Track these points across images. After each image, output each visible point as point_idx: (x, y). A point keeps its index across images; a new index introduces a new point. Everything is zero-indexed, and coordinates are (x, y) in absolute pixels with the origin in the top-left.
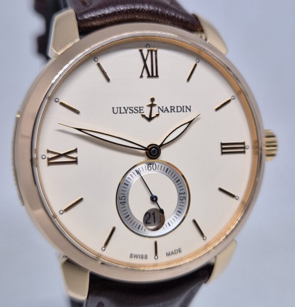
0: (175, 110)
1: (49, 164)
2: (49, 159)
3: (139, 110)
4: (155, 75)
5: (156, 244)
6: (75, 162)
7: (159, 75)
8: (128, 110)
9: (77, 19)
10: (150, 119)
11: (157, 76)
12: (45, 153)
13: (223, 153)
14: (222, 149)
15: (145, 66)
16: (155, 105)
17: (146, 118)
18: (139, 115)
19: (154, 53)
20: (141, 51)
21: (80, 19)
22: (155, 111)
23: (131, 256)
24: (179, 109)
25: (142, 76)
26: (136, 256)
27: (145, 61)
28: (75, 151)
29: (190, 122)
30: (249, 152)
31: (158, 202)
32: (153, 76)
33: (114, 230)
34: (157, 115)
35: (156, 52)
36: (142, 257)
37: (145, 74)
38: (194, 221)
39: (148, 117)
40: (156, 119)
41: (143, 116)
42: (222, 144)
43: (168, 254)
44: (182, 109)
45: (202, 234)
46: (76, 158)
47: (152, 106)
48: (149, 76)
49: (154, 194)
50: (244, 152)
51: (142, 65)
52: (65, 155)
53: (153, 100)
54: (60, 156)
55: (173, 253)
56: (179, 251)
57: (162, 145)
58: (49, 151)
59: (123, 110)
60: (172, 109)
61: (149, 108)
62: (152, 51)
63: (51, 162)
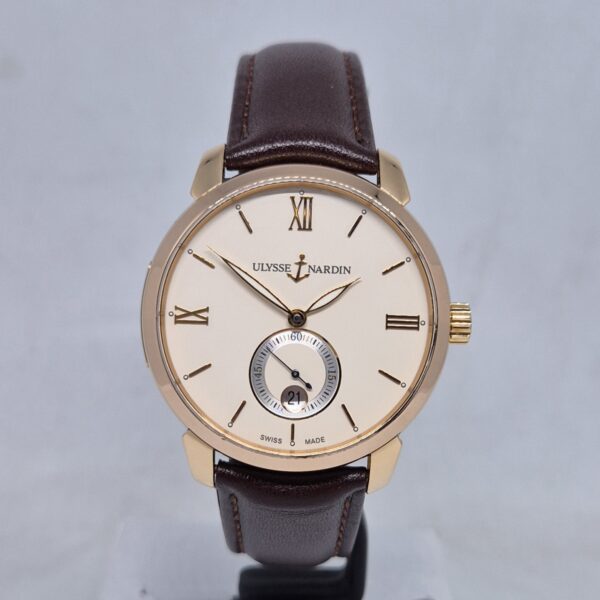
0: (330, 270)
1: (176, 322)
2: (176, 317)
3: (285, 268)
4: (307, 227)
5: (293, 426)
6: (206, 322)
7: (312, 227)
8: (272, 268)
10: (297, 279)
11: (310, 229)
12: (173, 310)
13: (387, 327)
14: (388, 322)
15: (296, 217)
16: (305, 264)
17: (293, 278)
18: (285, 273)
19: (308, 201)
20: (293, 198)
22: (304, 270)
23: (262, 437)
24: (335, 270)
25: (291, 229)
26: (268, 439)
27: (296, 210)
28: (207, 310)
29: (346, 287)
30: (424, 329)
31: (301, 376)
32: (304, 229)
33: (244, 404)
34: (307, 276)
35: (311, 199)
36: (275, 440)
37: (295, 226)
38: (343, 406)
39: (295, 276)
40: (305, 280)
41: (289, 275)
42: (388, 316)
43: (307, 442)
44: (339, 270)
45: (353, 424)
46: (207, 319)
47: (301, 264)
48: (300, 229)
49: (294, 369)
50: (417, 329)
51: (293, 215)
52: (195, 313)
53: (302, 257)
54: (189, 314)
55: (313, 441)
56: (322, 439)
57: (308, 311)
58: (176, 308)
59: (265, 267)
60: (327, 269)
61: (298, 266)
62: (306, 199)
63: (178, 320)
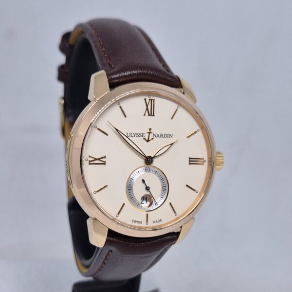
0: (163, 136)
1: (90, 164)
2: (90, 161)
3: (142, 135)
4: (152, 114)
5: (147, 214)
6: (104, 164)
8: (136, 135)
9: (108, 78)
10: (148, 141)
11: (154, 115)
12: (88, 157)
13: (190, 164)
14: (190, 161)
15: (147, 109)
16: (151, 133)
17: (146, 140)
18: (142, 138)
19: (153, 101)
20: (145, 99)
21: (109, 78)
22: (151, 136)
23: (133, 221)
24: (166, 136)
25: (145, 115)
26: (135, 222)
27: (147, 106)
28: (105, 157)
29: (172, 144)
30: (206, 164)
31: (150, 190)
32: (151, 115)
33: (124, 205)
34: (153, 139)
35: (154, 100)
36: (139, 222)
37: (147, 114)
38: (170, 204)
39: (147, 139)
40: (152, 141)
41: (144, 139)
42: (190, 158)
43: (154, 222)
46: (105, 162)
47: (149, 133)
48: (149, 115)
49: (148, 186)
50: (203, 164)
51: (146, 108)
52: (99, 159)
53: (150, 129)
54: (96, 159)
55: (157, 222)
56: (161, 220)
57: (154, 157)
58: (90, 157)
59: (133, 135)
61: (148, 134)
62: (151, 100)
63: (90, 163)
